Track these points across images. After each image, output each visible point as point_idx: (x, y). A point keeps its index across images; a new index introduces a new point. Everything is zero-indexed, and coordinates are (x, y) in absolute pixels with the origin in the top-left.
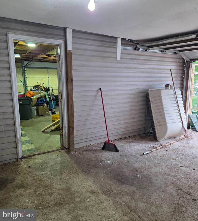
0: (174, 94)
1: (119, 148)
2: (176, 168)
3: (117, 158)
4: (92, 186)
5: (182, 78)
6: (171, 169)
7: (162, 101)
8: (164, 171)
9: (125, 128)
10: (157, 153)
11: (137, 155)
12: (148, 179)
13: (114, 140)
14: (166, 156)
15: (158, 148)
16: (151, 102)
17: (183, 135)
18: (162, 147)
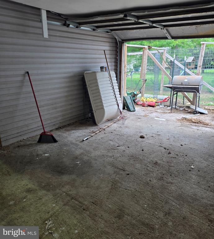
0: (109, 76)
1: (57, 138)
2: (114, 148)
3: (56, 149)
4: (28, 185)
5: (116, 59)
6: (108, 150)
7: (98, 84)
8: (102, 154)
9: (63, 116)
10: (96, 137)
11: (78, 143)
12: (88, 164)
13: (52, 131)
14: (105, 138)
15: (97, 132)
16: (88, 86)
17: (119, 116)
18: (101, 131)
